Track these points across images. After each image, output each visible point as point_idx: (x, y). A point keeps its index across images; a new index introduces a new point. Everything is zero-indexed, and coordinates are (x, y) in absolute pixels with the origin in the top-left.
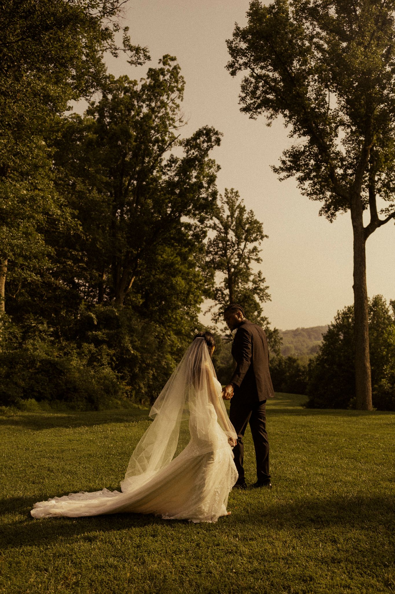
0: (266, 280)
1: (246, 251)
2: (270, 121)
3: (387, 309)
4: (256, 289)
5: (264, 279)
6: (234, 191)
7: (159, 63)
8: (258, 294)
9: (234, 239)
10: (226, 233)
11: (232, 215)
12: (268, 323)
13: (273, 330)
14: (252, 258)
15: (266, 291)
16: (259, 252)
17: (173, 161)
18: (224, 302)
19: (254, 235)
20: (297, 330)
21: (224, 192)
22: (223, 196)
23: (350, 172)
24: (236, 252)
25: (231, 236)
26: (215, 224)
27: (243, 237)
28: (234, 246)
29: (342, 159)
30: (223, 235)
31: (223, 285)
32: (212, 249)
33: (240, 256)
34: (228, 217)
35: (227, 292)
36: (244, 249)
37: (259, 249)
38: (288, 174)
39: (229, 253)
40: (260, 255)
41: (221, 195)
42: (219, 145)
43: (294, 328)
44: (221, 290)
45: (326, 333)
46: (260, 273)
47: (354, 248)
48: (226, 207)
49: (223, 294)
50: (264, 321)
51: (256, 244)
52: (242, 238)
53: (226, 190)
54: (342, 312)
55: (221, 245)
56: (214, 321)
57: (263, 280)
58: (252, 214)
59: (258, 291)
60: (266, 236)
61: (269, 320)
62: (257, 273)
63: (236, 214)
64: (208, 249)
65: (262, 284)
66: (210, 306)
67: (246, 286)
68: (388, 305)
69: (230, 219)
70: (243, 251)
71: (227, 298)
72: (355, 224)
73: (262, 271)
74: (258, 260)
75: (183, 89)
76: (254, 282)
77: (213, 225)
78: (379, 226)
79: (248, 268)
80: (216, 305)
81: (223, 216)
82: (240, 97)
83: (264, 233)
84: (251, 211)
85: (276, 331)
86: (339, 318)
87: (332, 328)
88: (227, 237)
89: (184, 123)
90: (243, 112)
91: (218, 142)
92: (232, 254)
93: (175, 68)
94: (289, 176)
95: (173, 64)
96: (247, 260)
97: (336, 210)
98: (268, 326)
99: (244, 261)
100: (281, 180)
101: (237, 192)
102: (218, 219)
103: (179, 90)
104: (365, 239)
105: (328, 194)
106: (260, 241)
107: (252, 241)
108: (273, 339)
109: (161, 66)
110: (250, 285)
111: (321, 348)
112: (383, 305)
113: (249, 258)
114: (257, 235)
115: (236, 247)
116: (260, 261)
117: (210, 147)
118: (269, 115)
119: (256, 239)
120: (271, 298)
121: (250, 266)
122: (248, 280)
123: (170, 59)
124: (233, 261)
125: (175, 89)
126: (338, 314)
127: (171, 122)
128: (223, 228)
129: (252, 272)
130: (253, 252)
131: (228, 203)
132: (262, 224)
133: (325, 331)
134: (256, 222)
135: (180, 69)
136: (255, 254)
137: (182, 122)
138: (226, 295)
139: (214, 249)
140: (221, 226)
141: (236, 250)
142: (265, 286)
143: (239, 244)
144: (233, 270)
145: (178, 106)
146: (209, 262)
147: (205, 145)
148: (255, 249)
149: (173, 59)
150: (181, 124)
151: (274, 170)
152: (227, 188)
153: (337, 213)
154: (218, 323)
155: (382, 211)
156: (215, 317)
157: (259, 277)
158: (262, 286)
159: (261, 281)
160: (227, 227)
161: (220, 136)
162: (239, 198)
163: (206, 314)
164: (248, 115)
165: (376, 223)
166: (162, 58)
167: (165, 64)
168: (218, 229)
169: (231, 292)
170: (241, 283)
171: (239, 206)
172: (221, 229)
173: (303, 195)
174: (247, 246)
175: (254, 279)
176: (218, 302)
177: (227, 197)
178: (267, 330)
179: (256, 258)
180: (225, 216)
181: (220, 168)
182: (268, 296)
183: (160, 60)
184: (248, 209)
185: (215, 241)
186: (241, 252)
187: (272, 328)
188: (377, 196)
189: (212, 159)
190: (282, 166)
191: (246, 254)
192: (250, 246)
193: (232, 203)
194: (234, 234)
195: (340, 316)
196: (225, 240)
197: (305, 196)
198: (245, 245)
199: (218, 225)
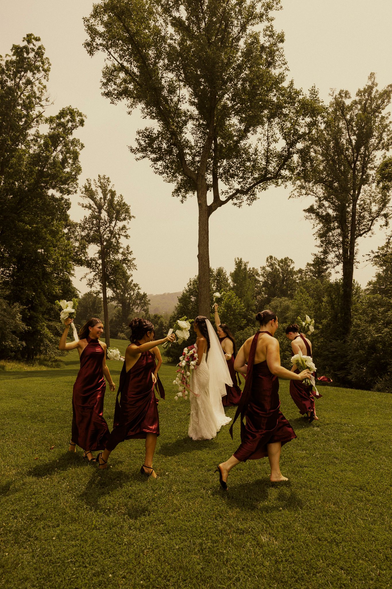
0: (133, 253)
1: (116, 228)
2: (130, 109)
3: (227, 278)
4: (124, 260)
5: (132, 252)
6: (106, 177)
7: (23, 41)
8: (126, 264)
9: (107, 218)
10: (100, 212)
11: (105, 198)
12: (139, 289)
13: (142, 294)
14: (121, 234)
15: (133, 262)
16: (127, 229)
17: (38, 136)
18: (97, 270)
19: (123, 215)
20: (164, 294)
21: (98, 177)
22: (97, 181)
23: (197, 159)
24: (108, 229)
25: (104, 215)
26: (90, 205)
27: (114, 216)
28: (107, 224)
29: (191, 148)
30: (97, 214)
31: (97, 255)
32: (87, 226)
33: (111, 232)
34: (101, 198)
35: (100, 261)
36: (115, 226)
37: (127, 227)
38: (144, 155)
39: (102, 229)
40: (128, 232)
41: (94, 180)
42: (82, 125)
43: (162, 293)
44: (95, 260)
45: (181, 296)
46: (128, 247)
47: (199, 223)
48: (100, 191)
49: (97, 263)
50: (136, 287)
51: (124, 223)
52: (113, 218)
53: (99, 176)
54: (193, 280)
55: (95, 222)
56: (89, 286)
57: (130, 253)
58: (122, 198)
59: (126, 262)
60: (133, 216)
61: (140, 286)
62: (125, 247)
63: (109, 197)
64: (84, 225)
65: (129, 255)
66: (86, 273)
67: (116, 257)
68: (228, 275)
69: (102, 200)
70: (114, 228)
71: (101, 267)
72: (200, 202)
73: (130, 246)
74: (127, 236)
75: (49, 71)
76: (123, 254)
77: (89, 205)
78: (220, 206)
79: (118, 243)
80: (91, 272)
81: (97, 198)
82: (101, 82)
83: (131, 215)
84: (121, 195)
85: (145, 295)
86: (191, 285)
87: (185, 292)
88: (100, 216)
89: (50, 103)
90: (105, 97)
91: (82, 123)
92: (104, 230)
93: (40, 48)
94: (144, 157)
95: (38, 44)
96: (117, 236)
97: (186, 192)
98: (139, 291)
99: (114, 237)
100: (137, 159)
101: (108, 178)
102: (93, 200)
103: (45, 71)
104: (209, 216)
105: (180, 178)
106: (129, 220)
107: (121, 220)
108: (143, 301)
109: (25, 43)
110: (120, 257)
111: (177, 308)
112: (225, 275)
113: (119, 235)
114: (126, 215)
115: (108, 225)
116: (129, 237)
117: (75, 127)
118: (130, 104)
119: (125, 219)
120: (136, 268)
121: (120, 241)
122: (118, 252)
123: (34, 38)
124: (105, 236)
125: (41, 68)
126: (190, 281)
127: (38, 100)
128: (96, 208)
129: (121, 245)
130: (122, 229)
131: (101, 187)
132: (130, 206)
133: (180, 296)
134: (124, 204)
135: (44, 49)
136: (124, 231)
137: (48, 101)
138: (99, 265)
139: (89, 226)
140: (95, 206)
141: (108, 227)
142: (132, 258)
143: (110, 222)
144: (105, 243)
145: (45, 87)
146: (85, 236)
147: (70, 125)
148: (124, 228)
149: (38, 39)
150: (48, 103)
151: (131, 150)
152: (100, 175)
153: (187, 195)
154: (92, 287)
155: (223, 192)
156: (90, 282)
157: (128, 250)
158: (130, 257)
159: (129, 253)
160: (100, 207)
161: (84, 118)
162: (110, 183)
163: (82, 280)
164: (109, 100)
165: (218, 203)
166: (26, 36)
167: (29, 42)
168: (92, 209)
169: (103, 261)
170: (112, 255)
171: (111, 191)
172: (95, 209)
173: (156, 173)
174: (117, 224)
175: (123, 252)
176: (92, 270)
177: (100, 182)
178: (138, 293)
179: (125, 234)
180: (98, 198)
181: (84, 147)
182: (135, 266)
183: (24, 38)
184: (118, 194)
185: (90, 219)
186: (112, 229)
187: (142, 292)
188: (219, 180)
189: (77, 138)
190: (138, 147)
191: (116, 231)
192: (120, 224)
193: (105, 187)
194: (106, 214)
195: (192, 283)
196: (98, 218)
197: (157, 175)
198: (115, 224)
199: (92, 205)
